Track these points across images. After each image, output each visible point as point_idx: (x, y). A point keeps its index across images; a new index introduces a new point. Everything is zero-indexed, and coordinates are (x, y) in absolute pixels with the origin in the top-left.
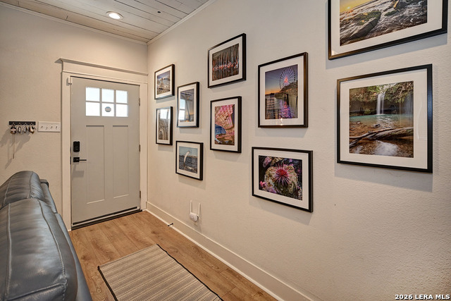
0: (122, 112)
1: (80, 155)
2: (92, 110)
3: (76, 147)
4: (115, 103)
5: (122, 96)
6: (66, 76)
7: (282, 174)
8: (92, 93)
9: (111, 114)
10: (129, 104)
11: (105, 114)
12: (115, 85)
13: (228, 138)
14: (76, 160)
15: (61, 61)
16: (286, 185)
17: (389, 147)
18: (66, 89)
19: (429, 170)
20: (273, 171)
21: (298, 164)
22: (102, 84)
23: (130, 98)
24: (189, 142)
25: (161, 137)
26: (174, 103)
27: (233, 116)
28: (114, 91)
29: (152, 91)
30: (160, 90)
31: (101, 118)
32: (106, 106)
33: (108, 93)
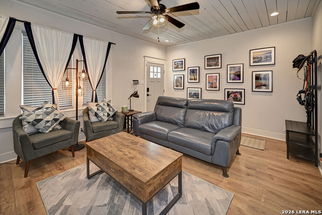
0: (159, 76)
1: (149, 93)
2: (151, 75)
3: (148, 90)
4: (157, 72)
5: (159, 69)
6: (146, 62)
7: (236, 96)
8: (151, 68)
9: (156, 77)
10: (161, 73)
12: (157, 65)
13: (214, 86)
14: (148, 95)
15: (144, 57)
16: (237, 98)
17: (264, 87)
18: (146, 67)
19: (272, 92)
20: (233, 95)
21: (241, 93)
22: (154, 65)
23: (161, 70)
24: (194, 88)
25: (177, 86)
26: (185, 73)
27: (216, 79)
28: (157, 67)
29: (170, 67)
30: (177, 67)
31: (153, 78)
32: (155, 73)
33: (155, 68)
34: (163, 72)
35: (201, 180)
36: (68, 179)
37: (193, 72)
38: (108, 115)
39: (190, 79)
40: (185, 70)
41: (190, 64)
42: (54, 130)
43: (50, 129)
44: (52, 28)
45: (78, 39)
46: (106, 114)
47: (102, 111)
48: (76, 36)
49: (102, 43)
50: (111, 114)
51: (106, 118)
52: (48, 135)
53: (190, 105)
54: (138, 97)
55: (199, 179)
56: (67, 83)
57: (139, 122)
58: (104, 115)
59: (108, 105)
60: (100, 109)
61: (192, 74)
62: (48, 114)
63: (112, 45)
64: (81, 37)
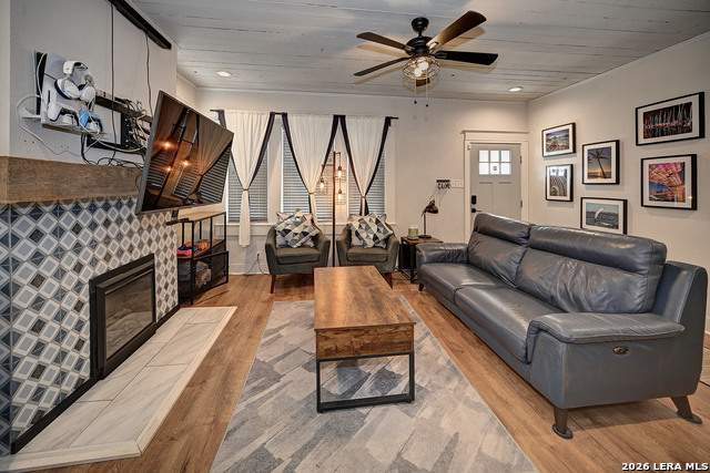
0: (506, 170)
1: (475, 207)
2: (484, 169)
3: (474, 200)
4: (500, 162)
5: (506, 155)
6: (467, 143)
8: (484, 155)
9: (497, 172)
10: (511, 162)
11: (493, 172)
12: (500, 147)
14: (474, 211)
15: (464, 132)
18: (468, 153)
22: (490, 147)
23: (512, 157)
24: (603, 198)
25: (554, 193)
26: (576, 160)
27: (682, 174)
28: (500, 151)
29: (535, 149)
30: (553, 147)
31: (490, 176)
32: (494, 164)
33: (495, 154)
34: (516, 161)
35: (483, 402)
36: (301, 310)
37: (598, 155)
38: (375, 238)
39: (590, 176)
40: (574, 151)
41: (589, 136)
42: (303, 246)
43: (298, 244)
44: (308, 114)
45: (339, 121)
46: (372, 236)
47: (366, 230)
48: (336, 117)
49: (374, 121)
50: (381, 237)
51: (370, 243)
52: (295, 251)
53: (535, 238)
54: (436, 212)
55: (478, 399)
56: (322, 186)
57: (425, 259)
58: (368, 236)
59: (377, 222)
60: (364, 226)
61: (595, 161)
62: (297, 224)
63: (392, 121)
64: (343, 117)
